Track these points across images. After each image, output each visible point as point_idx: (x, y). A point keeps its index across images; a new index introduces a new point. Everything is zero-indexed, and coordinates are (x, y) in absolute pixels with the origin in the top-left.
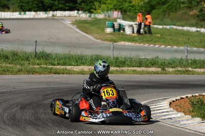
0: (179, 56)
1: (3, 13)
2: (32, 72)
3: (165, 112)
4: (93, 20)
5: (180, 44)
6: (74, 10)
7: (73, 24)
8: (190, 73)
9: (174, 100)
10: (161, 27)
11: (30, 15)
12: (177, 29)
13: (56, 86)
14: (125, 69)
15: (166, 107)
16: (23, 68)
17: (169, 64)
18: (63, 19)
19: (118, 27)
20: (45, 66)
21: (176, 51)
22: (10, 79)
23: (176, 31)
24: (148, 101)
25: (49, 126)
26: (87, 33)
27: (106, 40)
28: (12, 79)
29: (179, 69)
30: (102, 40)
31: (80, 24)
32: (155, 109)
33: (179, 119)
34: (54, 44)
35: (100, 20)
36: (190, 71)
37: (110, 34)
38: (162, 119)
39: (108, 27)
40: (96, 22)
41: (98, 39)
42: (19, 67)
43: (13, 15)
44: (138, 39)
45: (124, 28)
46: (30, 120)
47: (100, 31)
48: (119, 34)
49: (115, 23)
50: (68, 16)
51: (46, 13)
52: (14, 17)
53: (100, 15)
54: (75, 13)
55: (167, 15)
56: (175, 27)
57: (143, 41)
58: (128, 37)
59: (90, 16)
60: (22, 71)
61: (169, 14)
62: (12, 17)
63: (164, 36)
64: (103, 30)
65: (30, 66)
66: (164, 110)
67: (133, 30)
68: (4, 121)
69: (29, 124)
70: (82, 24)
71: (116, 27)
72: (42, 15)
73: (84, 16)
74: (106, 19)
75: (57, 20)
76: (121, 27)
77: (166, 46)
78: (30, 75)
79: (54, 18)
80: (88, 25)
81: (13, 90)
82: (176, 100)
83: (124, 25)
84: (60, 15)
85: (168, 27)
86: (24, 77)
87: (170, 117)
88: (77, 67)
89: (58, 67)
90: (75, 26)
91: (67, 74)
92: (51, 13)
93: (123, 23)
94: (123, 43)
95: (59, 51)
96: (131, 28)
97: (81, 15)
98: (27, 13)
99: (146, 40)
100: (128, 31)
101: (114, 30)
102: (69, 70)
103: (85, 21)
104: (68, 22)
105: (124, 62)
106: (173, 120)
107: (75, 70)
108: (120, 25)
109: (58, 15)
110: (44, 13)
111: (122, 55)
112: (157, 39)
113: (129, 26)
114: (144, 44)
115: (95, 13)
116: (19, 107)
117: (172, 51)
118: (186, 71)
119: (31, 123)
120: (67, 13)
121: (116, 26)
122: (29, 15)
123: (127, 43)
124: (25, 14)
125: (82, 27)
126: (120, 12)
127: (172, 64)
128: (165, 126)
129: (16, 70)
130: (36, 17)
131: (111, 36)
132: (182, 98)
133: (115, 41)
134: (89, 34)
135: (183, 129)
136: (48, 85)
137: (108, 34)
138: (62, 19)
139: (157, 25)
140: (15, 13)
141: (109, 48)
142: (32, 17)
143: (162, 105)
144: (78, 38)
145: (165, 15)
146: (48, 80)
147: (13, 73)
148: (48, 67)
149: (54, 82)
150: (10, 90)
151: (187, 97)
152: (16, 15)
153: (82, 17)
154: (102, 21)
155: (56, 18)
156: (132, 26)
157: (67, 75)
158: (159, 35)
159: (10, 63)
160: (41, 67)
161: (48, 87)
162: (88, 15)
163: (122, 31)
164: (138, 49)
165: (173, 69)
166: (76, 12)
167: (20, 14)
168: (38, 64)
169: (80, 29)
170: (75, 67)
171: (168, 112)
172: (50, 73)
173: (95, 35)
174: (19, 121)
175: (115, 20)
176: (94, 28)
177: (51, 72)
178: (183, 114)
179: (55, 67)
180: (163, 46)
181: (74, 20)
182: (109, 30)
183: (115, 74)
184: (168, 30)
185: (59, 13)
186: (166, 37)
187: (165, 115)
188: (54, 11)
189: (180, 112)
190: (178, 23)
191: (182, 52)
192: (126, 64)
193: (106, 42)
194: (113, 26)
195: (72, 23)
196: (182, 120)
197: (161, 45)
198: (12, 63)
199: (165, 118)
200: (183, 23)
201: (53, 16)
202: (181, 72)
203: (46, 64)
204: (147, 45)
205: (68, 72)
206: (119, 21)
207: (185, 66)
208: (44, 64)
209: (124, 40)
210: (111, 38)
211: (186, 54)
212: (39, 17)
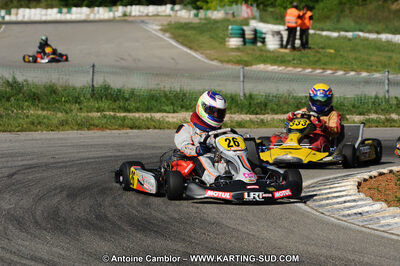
0: (371, 92)
1: (27, 10)
2: (88, 125)
3: (349, 201)
4: (203, 22)
5: (374, 68)
6: (166, 4)
7: (164, 30)
8: (394, 124)
9: (367, 177)
10: (335, 34)
11: (80, 13)
12: (367, 39)
13: (134, 152)
14: (268, 117)
15: (352, 192)
16: (69, 117)
17: (354, 106)
18: (143, 22)
19: (252, 36)
20: (112, 114)
21: (367, 82)
22: (46, 139)
23: (366, 42)
24: (315, 180)
25: (124, 230)
26: (191, 48)
27: (228, 62)
28: (50, 140)
29: (373, 116)
30: (222, 62)
31: (179, 31)
32: (329, 196)
33: (377, 215)
34: (127, 70)
35: (216, 22)
36: (394, 120)
37: (237, 49)
38: (343, 216)
39: (232, 35)
40: (209, 27)
41: (212, 60)
42: (60, 115)
43: (46, 15)
44: (290, 59)
45: (264, 38)
46: (87, 220)
47: (216, 44)
48: (254, 50)
49: (245, 28)
50: (154, 16)
51: (110, 11)
52: (49, 18)
53: (215, 12)
54: (166, 9)
55: (347, 12)
56: (361, 34)
57: (301, 63)
58: (268, 54)
59: (196, 15)
60: (67, 123)
61: (351, 9)
62: (44, 18)
63: (342, 53)
64: (223, 41)
65: (83, 114)
66: (348, 198)
67: (282, 41)
68: (36, 222)
69: (86, 227)
70: (182, 32)
71: (247, 36)
72: (102, 13)
73: (184, 14)
74: (228, 20)
75: (132, 22)
76: (258, 35)
77: (347, 72)
78: (83, 132)
79: (125, 19)
80: (194, 32)
81: (52, 161)
82: (371, 177)
83: (264, 31)
84: (138, 13)
85: (350, 34)
86: (72, 135)
87: (360, 210)
88: (175, 115)
89: (137, 115)
90: (167, 35)
91: (155, 128)
92: (120, 10)
93: (265, 28)
94: (261, 67)
95: (138, 83)
96: (277, 38)
97: (179, 13)
98: (74, 9)
99: (306, 60)
100: (272, 44)
101: (245, 42)
102: (159, 121)
103: (186, 24)
104: (154, 28)
105: (266, 105)
106: (365, 218)
107: (171, 120)
108: (255, 31)
109: (133, 14)
110: (107, 9)
111: (261, 90)
112: (328, 59)
113: (272, 34)
114: (304, 69)
115: (208, 9)
116: (65, 193)
117: (360, 82)
118: (388, 120)
119: (89, 225)
120: (152, 9)
121: (249, 34)
122: (77, 13)
123: (271, 68)
124: (69, 12)
125: (180, 36)
126: (255, 5)
127: (358, 107)
128: (350, 229)
129: (55, 121)
130: (92, 17)
131: (239, 54)
132: (381, 174)
133: (246, 64)
134: (196, 50)
135: (386, 235)
136: (119, 151)
137: (233, 50)
138: (142, 20)
139: (328, 30)
140: (50, 11)
141: (236, 78)
142: (83, 17)
143: (343, 188)
144: (173, 59)
145: (342, 11)
146: (118, 141)
147: (50, 128)
148: (118, 114)
149: (131, 145)
150: (45, 160)
151: (391, 171)
152: (53, 14)
153: (181, 17)
154: (219, 25)
155: (130, 19)
156: (279, 33)
157: (156, 131)
158: (332, 51)
159: (43, 109)
160: (105, 116)
161: (120, 154)
162: (193, 12)
163: (259, 44)
164: (292, 79)
165: (362, 118)
166: (169, 6)
167: (60, 12)
168: (98, 110)
169: (178, 41)
170: (170, 115)
171: (354, 201)
172: (122, 126)
173: (208, 52)
174: (65, 220)
175: (246, 22)
176: (204, 38)
177: (123, 124)
178: (384, 205)
179: (131, 115)
180: (340, 73)
181: (165, 23)
182: (234, 42)
183: (250, 127)
184: (350, 40)
185: (136, 10)
186: (346, 54)
187: (349, 208)
188: (126, 5)
189: (378, 200)
190: (370, 27)
191: (379, 83)
192: (268, 107)
193: (230, 66)
194: (242, 35)
195: (161, 30)
196: (383, 218)
197: (336, 70)
198: (48, 109)
199: (349, 212)
200: (381, 26)
201: (125, 15)
202: (377, 123)
203: (113, 110)
204: (310, 70)
205: (157, 125)
206: (254, 24)
207: (385, 111)
208: (109, 110)
209: (265, 62)
210: (239, 58)
211: (387, 87)
212: (97, 17)
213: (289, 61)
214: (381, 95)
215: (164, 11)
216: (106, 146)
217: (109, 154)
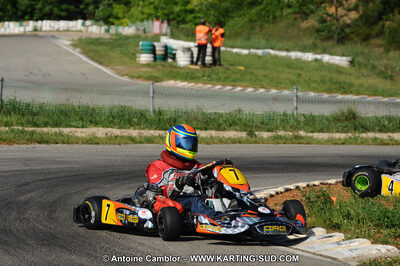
0: (280, 109)
4: (115, 37)
5: (283, 85)
6: (76, 19)
7: (75, 46)
8: (302, 141)
9: (273, 193)
10: (246, 52)
12: (276, 57)
13: (42, 167)
17: (263, 123)
18: (53, 36)
19: (163, 53)
20: (21, 128)
21: (276, 99)
23: (275, 60)
25: (29, 245)
26: (101, 64)
27: (139, 77)
29: (282, 133)
30: (132, 77)
31: (90, 47)
34: (38, 85)
35: (127, 38)
36: (301, 137)
37: (148, 65)
39: (143, 51)
40: (120, 42)
41: (123, 76)
44: (200, 75)
45: (175, 55)
47: (127, 60)
48: (164, 66)
49: (156, 44)
50: (64, 31)
51: (21, 25)
53: (126, 28)
54: (77, 24)
55: (258, 29)
56: (272, 52)
57: (210, 79)
58: (182, 71)
59: (107, 31)
61: (261, 27)
63: (252, 70)
64: (133, 57)
67: (192, 57)
70: (92, 47)
71: (157, 53)
72: (13, 27)
73: (95, 30)
74: (140, 37)
75: (42, 37)
76: (169, 51)
77: (256, 89)
79: (36, 34)
80: (105, 47)
82: (277, 193)
83: (174, 47)
84: (48, 28)
85: (260, 52)
88: (84, 130)
89: (45, 130)
90: (78, 50)
91: (64, 143)
92: (30, 25)
93: (176, 44)
94: (171, 83)
95: (48, 98)
96: (188, 54)
97: (90, 29)
99: (216, 77)
100: (183, 60)
101: (155, 58)
102: (67, 135)
103: (97, 39)
104: (65, 43)
105: (175, 121)
107: (80, 135)
108: (166, 47)
109: (44, 29)
110: (17, 24)
111: (171, 106)
112: (238, 76)
113: (182, 50)
114: (214, 85)
115: (118, 25)
117: (269, 99)
118: (296, 137)
120: (62, 24)
121: (159, 51)
123: (181, 84)
125: (91, 51)
126: (166, 22)
127: (267, 124)
130: (2, 32)
131: (150, 70)
132: (287, 190)
133: (156, 80)
134: (106, 66)
136: (26, 165)
137: (144, 66)
138: (53, 35)
141: (145, 93)
144: (83, 74)
145: (253, 28)
146: (26, 155)
148: (26, 129)
149: (38, 159)
151: (297, 187)
153: (92, 33)
154: (130, 40)
155: (41, 34)
156: (189, 49)
157: (64, 145)
158: (242, 68)
160: (13, 131)
161: (27, 168)
162: (104, 28)
163: (170, 60)
165: (270, 134)
166: (80, 22)
168: (6, 125)
169: (88, 56)
170: (79, 130)
172: (30, 141)
173: (118, 67)
175: (157, 38)
176: (115, 54)
177: (31, 139)
179: (39, 130)
180: (250, 90)
181: (76, 38)
182: (145, 58)
183: (158, 143)
184: (260, 57)
185: (46, 25)
186: (255, 71)
188: (37, 20)
190: (280, 45)
191: (288, 100)
193: (140, 82)
194: (153, 51)
195: (71, 45)
197: (246, 87)
200: (290, 44)
201: (35, 30)
202: (285, 140)
203: (22, 124)
204: (219, 87)
205: (65, 139)
206: (165, 40)
207: (294, 128)
208: (18, 124)
209: (175, 78)
210: (149, 74)
211: (295, 104)
212: (8, 32)
213: (199, 78)
214: (289, 112)
215: (76, 26)
216: (13, 160)
217: (16, 169)
